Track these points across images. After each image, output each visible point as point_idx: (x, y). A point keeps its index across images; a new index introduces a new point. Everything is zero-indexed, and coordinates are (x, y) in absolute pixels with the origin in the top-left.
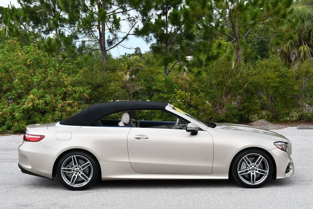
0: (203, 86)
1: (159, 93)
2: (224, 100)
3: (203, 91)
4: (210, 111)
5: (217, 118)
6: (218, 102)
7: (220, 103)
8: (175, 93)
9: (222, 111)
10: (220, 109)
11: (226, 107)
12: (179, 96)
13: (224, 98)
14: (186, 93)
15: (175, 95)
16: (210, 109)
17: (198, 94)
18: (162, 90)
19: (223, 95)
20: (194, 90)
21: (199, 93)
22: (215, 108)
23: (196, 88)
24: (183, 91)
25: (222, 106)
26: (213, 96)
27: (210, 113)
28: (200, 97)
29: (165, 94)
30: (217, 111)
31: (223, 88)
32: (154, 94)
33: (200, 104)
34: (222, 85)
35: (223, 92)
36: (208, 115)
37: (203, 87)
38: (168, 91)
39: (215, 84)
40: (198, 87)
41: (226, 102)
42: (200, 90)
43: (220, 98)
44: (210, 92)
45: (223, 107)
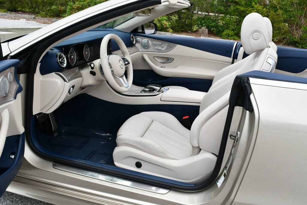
0: (283, 3)
1: (236, 6)
2: (303, 21)
3: (281, 8)
4: (285, 30)
5: (291, 38)
6: (295, 23)
7: (297, 25)
8: (253, 7)
9: (297, 32)
10: (297, 30)
11: (302, 28)
12: (255, 10)
13: (303, 19)
14: (263, 8)
15: (252, 9)
16: (285, 29)
17: (275, 11)
18: (240, 3)
19: (302, 15)
20: (272, 6)
21: (278, 10)
22: (291, 28)
23: (275, 5)
24: (262, 6)
25: (299, 26)
26: (292, 15)
27: (284, 32)
28: (277, 15)
29: (242, 6)
30: (293, 32)
31: (304, 8)
32: (230, 5)
33: (276, 21)
34: (304, 5)
35: (303, 13)
36: (283, 34)
37: (283, 5)
38: (246, 4)
39: (297, 3)
40: (278, 3)
41: (304, 23)
42: (279, 7)
43: (298, 19)
44: (290, 11)
45: (300, 28)
